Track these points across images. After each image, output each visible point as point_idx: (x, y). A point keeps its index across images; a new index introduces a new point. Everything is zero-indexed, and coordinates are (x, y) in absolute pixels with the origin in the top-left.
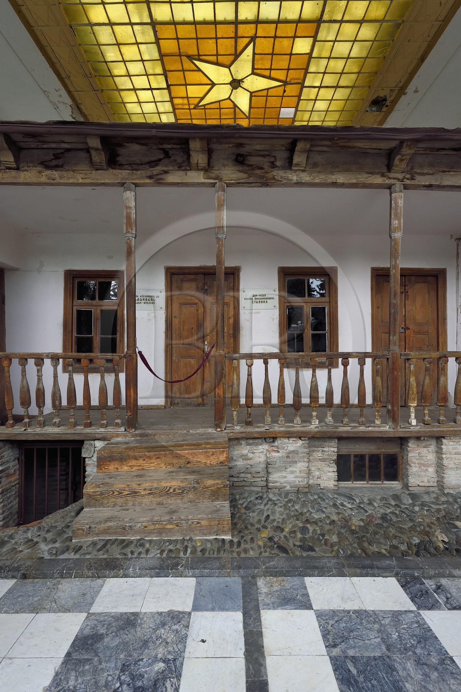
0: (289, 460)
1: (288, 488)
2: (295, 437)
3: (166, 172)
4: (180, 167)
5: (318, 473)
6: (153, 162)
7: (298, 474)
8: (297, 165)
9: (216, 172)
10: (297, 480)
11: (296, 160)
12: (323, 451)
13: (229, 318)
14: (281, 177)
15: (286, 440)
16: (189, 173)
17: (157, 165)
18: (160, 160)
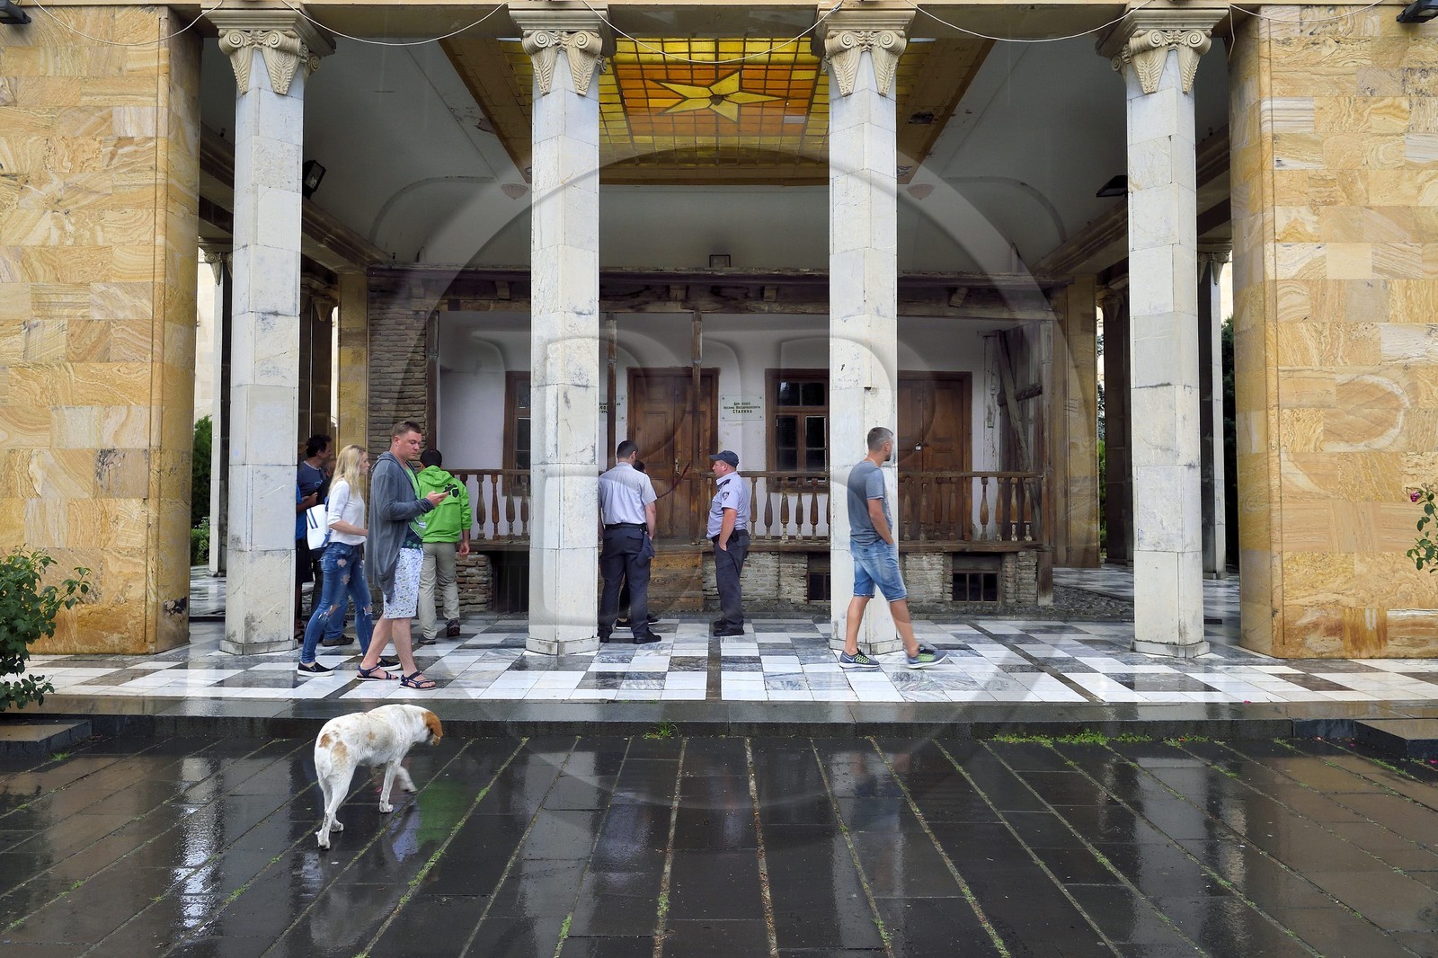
0: (760, 574)
1: (759, 600)
2: (766, 551)
3: (647, 303)
4: (659, 298)
5: (788, 588)
6: (634, 293)
7: (768, 587)
8: (768, 298)
9: (693, 303)
10: (767, 592)
11: (766, 294)
12: (793, 567)
13: (705, 431)
14: (754, 307)
15: (757, 555)
16: (668, 304)
17: (638, 296)
18: (641, 292)
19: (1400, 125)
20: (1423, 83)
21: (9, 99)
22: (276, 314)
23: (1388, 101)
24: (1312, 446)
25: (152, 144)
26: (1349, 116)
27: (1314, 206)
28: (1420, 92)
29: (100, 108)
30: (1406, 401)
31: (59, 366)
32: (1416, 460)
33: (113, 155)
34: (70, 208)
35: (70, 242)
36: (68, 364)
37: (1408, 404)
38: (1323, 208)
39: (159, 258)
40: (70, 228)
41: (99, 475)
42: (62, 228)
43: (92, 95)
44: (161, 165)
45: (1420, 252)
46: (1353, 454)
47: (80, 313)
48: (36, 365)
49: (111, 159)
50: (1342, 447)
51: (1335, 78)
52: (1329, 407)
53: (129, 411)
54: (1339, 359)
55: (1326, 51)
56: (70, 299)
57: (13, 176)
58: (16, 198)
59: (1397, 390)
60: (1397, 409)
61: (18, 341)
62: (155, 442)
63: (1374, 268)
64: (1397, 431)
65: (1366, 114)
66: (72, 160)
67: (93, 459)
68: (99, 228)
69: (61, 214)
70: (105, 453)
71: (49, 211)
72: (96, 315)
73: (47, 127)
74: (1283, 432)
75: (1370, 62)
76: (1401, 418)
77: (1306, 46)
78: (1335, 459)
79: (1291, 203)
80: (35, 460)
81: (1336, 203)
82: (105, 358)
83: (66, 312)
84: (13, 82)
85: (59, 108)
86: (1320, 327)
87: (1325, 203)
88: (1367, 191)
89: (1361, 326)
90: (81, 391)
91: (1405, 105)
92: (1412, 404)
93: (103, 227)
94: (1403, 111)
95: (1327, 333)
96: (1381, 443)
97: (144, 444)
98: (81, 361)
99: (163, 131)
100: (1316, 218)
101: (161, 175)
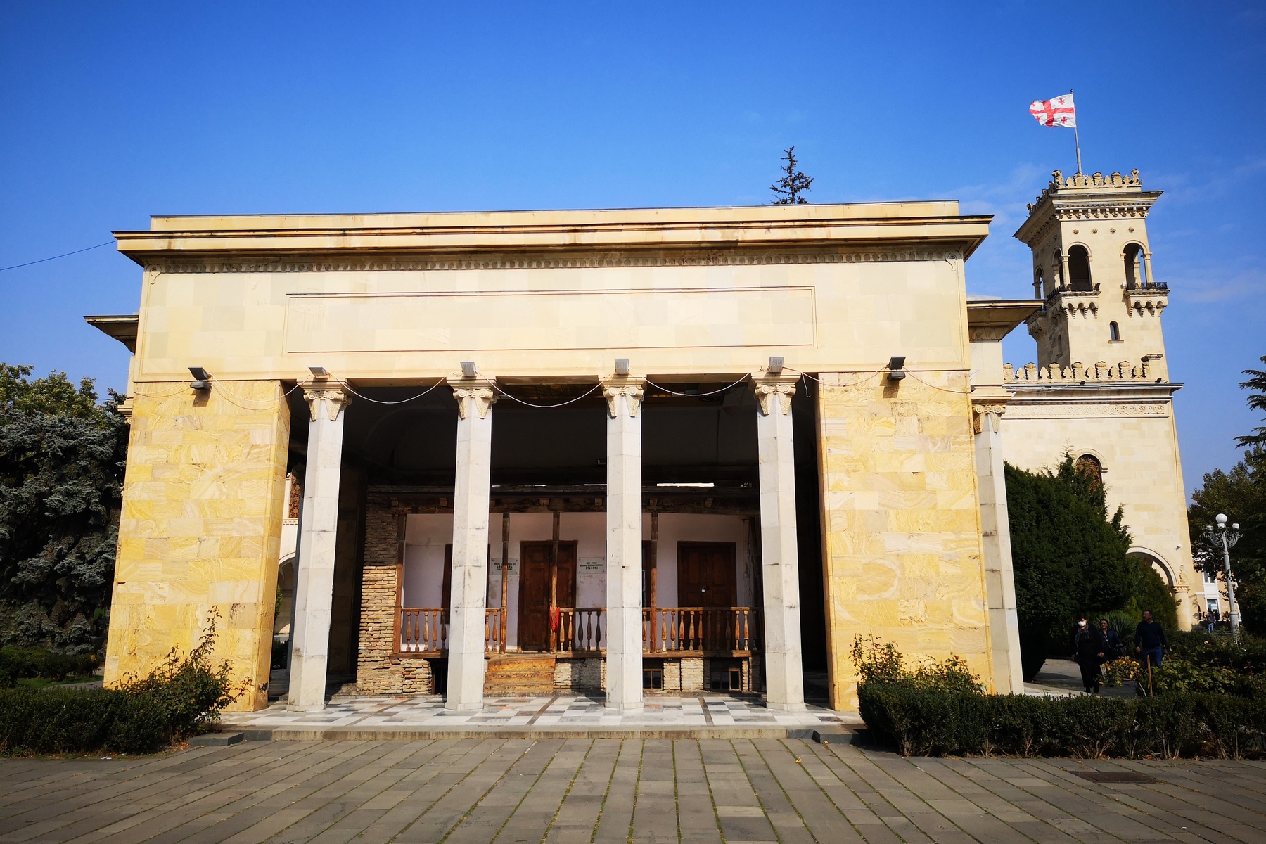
6: (520, 502)
9: (554, 507)
11: (597, 501)
13: (569, 580)
18: (523, 501)
19: (891, 431)
20: (902, 410)
21: (199, 427)
22: (325, 531)
23: (884, 419)
24: (850, 596)
25: (269, 447)
26: (864, 427)
27: (848, 473)
28: (901, 414)
29: (244, 430)
30: (899, 573)
31: (215, 560)
32: (905, 604)
33: (249, 453)
34: (226, 480)
35: (224, 497)
36: (220, 560)
37: (900, 575)
38: (852, 474)
39: (269, 504)
40: (225, 490)
41: (231, 617)
42: (221, 490)
43: (240, 424)
44: (273, 458)
45: (903, 495)
46: (872, 601)
47: (227, 533)
48: (203, 560)
49: (248, 455)
50: (866, 597)
51: (857, 408)
52: (859, 576)
53: (248, 582)
54: (863, 551)
55: (852, 395)
56: (222, 526)
57: (198, 465)
58: (199, 476)
59: (894, 567)
60: (894, 577)
61: (195, 548)
62: (260, 600)
63: (881, 504)
64: (895, 588)
65: (873, 426)
66: (228, 456)
67: (229, 608)
68: (239, 490)
69: (221, 483)
70: (235, 605)
71: (215, 482)
72: (235, 534)
73: (216, 440)
74: (835, 589)
75: (874, 400)
76: (896, 582)
77: (842, 392)
78: (863, 604)
79: (836, 471)
80: (199, 609)
81: (859, 471)
82: (238, 556)
83: (220, 533)
84: (201, 418)
85: (223, 430)
86: (852, 535)
87: (853, 471)
88: (875, 465)
89: (874, 534)
90: (225, 573)
91: (893, 421)
92: (902, 575)
93: (241, 489)
94: (892, 424)
95: (856, 537)
96: (886, 595)
97: (255, 600)
98: (226, 558)
99: (274, 442)
100: (849, 478)
101: (272, 463)
